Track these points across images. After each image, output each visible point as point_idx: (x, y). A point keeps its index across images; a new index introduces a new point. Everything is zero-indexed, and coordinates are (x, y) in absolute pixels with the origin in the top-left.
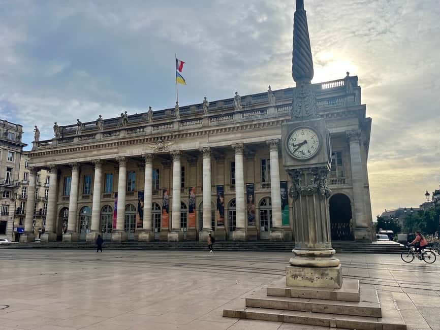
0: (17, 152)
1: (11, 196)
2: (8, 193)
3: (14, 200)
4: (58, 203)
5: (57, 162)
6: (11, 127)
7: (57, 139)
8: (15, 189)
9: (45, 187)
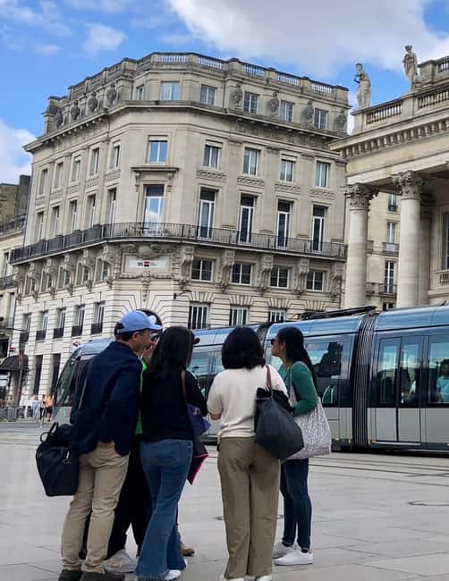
0: (337, 161)
1: (327, 285)
2: (319, 276)
3: (335, 296)
4: (430, 293)
5: (417, 163)
6: (319, 93)
7: (414, 96)
8: (335, 266)
9: (385, 253)
